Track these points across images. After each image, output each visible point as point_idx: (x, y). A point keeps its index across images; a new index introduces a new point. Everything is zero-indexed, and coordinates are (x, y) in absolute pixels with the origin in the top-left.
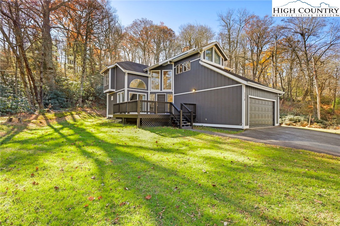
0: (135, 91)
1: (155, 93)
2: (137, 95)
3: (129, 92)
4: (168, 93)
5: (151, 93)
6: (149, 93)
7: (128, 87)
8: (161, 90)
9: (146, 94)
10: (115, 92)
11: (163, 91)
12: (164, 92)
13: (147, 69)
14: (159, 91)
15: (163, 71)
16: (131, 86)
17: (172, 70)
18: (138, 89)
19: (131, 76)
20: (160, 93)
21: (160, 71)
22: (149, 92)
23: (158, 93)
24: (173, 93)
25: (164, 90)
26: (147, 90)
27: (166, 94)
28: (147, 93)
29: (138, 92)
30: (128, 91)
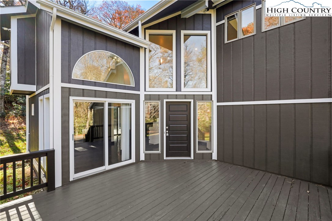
0: (96, 94)
1: (159, 97)
2: (102, 104)
3: (71, 98)
4: (199, 100)
5: (149, 98)
6: (142, 98)
7: (67, 76)
8: (178, 89)
9: (133, 102)
10: (37, 93)
11: (185, 91)
12: (185, 96)
13: (137, 23)
14: (172, 91)
15: (183, 32)
16: (77, 72)
17: (208, 32)
18: (106, 85)
19: (77, 38)
20: (176, 96)
21: (174, 32)
22: (142, 93)
23: (168, 96)
24: (215, 98)
25: (186, 89)
26: (137, 88)
27: (192, 100)
28: (137, 98)
29: (106, 95)
30: (66, 94)
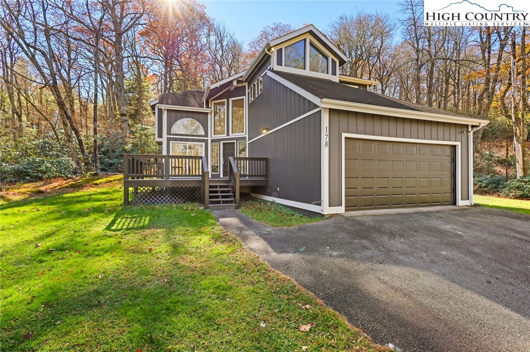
1: (219, 140)
3: (171, 142)
4: (239, 140)
5: (213, 141)
6: (209, 142)
7: (169, 133)
8: (228, 135)
9: (204, 144)
11: (231, 135)
12: (232, 139)
14: (224, 136)
15: (231, 100)
16: (173, 130)
17: (244, 97)
18: (187, 135)
19: (173, 114)
20: (227, 139)
21: (225, 100)
22: (209, 139)
23: (223, 140)
24: (247, 139)
26: (206, 135)
27: (235, 141)
28: (206, 142)
29: (187, 141)
30: (169, 140)
